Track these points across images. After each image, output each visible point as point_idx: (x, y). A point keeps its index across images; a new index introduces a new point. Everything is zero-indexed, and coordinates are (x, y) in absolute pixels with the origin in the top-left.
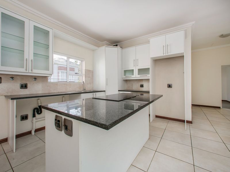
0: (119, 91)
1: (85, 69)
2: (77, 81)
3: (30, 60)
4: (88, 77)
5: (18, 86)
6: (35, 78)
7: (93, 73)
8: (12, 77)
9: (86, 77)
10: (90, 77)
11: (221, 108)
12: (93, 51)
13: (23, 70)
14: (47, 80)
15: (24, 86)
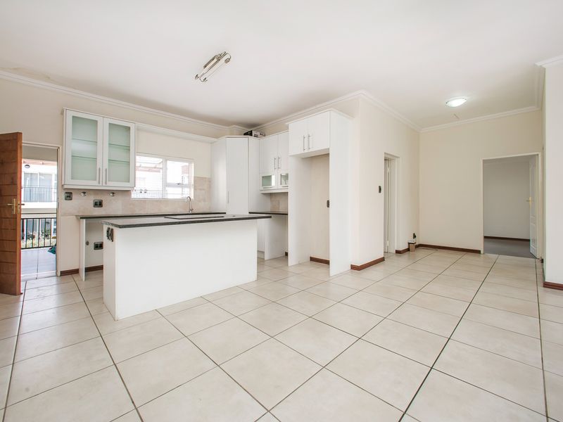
0: (250, 213)
1: (195, 177)
2: (179, 197)
3: (104, 169)
4: (201, 189)
5: (92, 203)
6: (113, 193)
7: (210, 182)
8: (84, 192)
9: (195, 189)
10: (203, 190)
11: (482, 252)
12: (211, 143)
13: (95, 183)
14: (130, 195)
15: (99, 204)
